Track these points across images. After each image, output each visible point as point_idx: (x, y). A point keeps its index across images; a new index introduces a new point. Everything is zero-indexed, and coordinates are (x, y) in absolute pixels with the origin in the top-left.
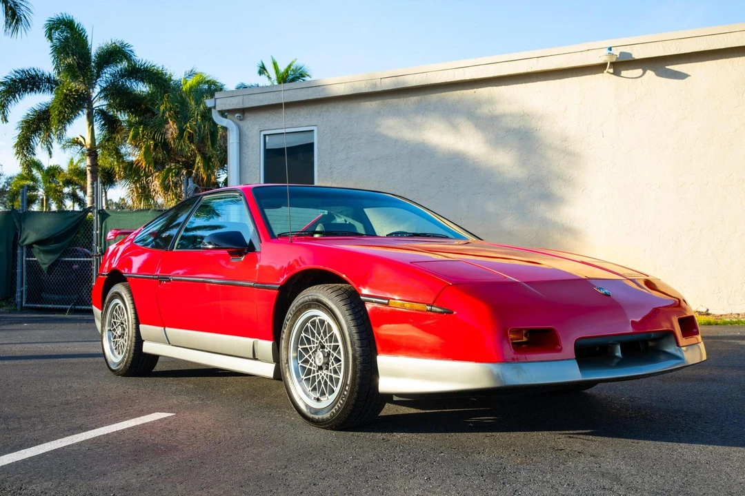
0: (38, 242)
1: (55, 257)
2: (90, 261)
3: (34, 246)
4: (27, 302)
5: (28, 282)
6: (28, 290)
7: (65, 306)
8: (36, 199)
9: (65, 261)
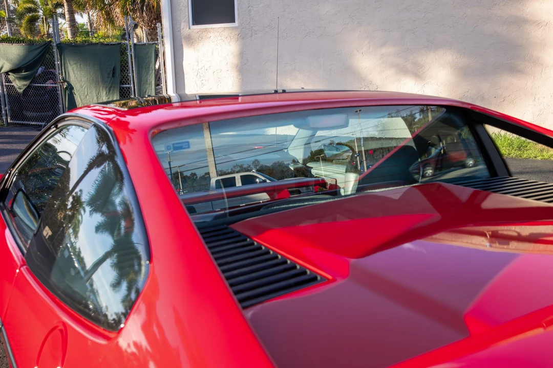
0: (13, 71)
1: (27, 83)
2: (55, 87)
3: (9, 73)
4: (11, 119)
5: (10, 103)
6: (11, 109)
7: (40, 123)
8: (38, 18)
9: (36, 86)
